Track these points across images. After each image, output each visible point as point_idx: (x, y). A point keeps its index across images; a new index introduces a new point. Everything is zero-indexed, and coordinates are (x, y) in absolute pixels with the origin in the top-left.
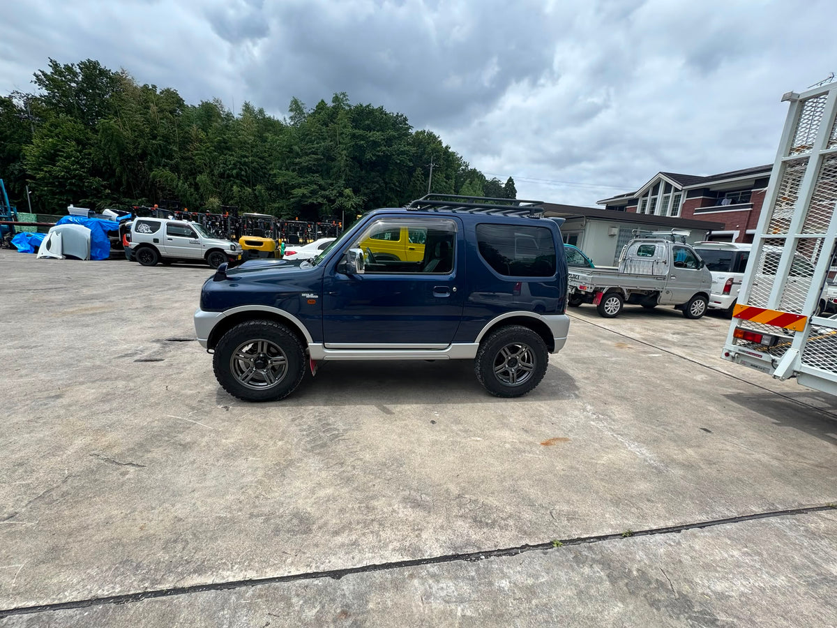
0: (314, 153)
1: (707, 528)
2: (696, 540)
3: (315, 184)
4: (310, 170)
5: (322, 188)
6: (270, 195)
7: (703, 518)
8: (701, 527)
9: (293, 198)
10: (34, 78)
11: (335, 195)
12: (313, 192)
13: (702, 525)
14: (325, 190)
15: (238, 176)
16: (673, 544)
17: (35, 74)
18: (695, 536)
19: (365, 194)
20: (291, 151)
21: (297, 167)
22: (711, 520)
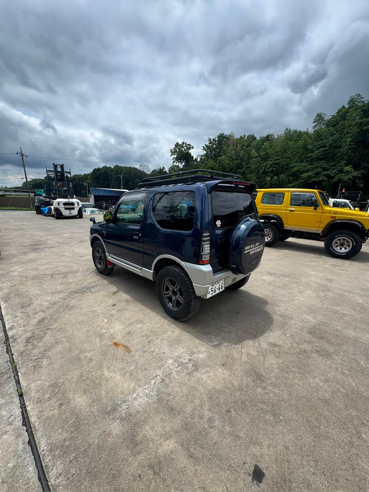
0: (322, 147)
1: (28, 448)
2: (13, 437)
3: (320, 168)
4: (318, 159)
5: (324, 169)
6: (288, 179)
7: (43, 445)
8: (29, 442)
9: (301, 179)
10: (203, 148)
11: (335, 173)
12: (317, 174)
13: (32, 443)
14: (327, 170)
15: (272, 171)
16: (10, 420)
17: (203, 147)
18: (18, 436)
19: (365, 168)
20: (307, 149)
21: (309, 159)
22: (41, 453)
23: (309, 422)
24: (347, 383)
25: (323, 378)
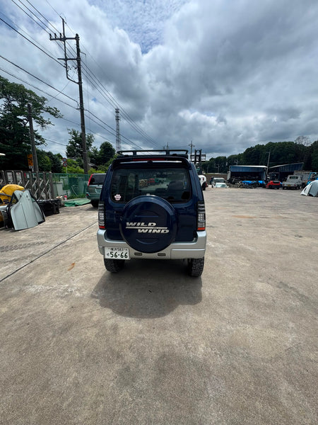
23: (20, 375)
24: (78, 408)
25: (81, 381)
